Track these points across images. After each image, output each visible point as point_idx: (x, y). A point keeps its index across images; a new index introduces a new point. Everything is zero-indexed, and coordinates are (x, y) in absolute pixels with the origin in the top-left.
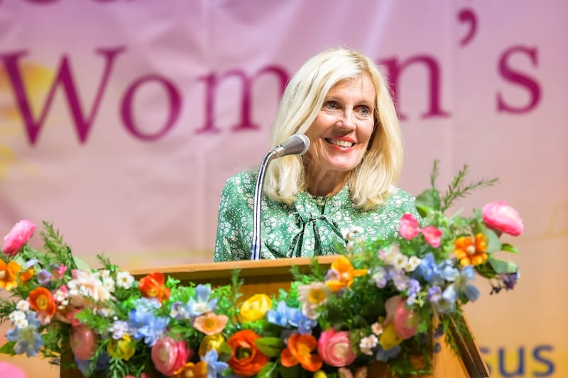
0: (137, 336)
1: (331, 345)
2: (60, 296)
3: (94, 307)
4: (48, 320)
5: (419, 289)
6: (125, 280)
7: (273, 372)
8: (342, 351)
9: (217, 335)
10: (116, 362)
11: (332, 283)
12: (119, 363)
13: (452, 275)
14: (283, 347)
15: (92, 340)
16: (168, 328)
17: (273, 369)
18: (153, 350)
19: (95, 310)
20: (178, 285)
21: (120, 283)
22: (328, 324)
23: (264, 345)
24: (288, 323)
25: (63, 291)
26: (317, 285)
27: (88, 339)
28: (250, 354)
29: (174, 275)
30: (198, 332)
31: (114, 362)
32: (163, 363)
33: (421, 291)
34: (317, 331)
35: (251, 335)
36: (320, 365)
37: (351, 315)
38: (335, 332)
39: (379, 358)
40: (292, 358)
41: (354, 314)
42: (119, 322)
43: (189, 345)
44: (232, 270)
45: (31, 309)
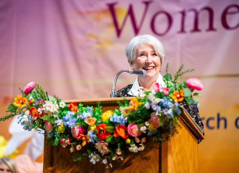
0: (65, 125)
1: (131, 129)
2: (39, 110)
3: (51, 114)
4: (36, 118)
5: (160, 110)
6: (62, 105)
7: (112, 138)
8: (136, 131)
9: (93, 125)
10: (57, 134)
11: (131, 107)
12: (58, 134)
13: (171, 105)
14: (115, 129)
15: (50, 125)
16: (77, 122)
17: (111, 137)
18: (71, 130)
19: (51, 115)
20: (82, 107)
21: (61, 106)
22: (130, 122)
23: (108, 129)
24: (116, 121)
25: (41, 108)
26: (126, 108)
27: (49, 125)
28: (104, 132)
29: (82, 103)
30: (86, 124)
31: (56, 134)
32: (74, 134)
33: (161, 111)
34: (127, 124)
35: (104, 125)
36: (128, 136)
37: (138, 118)
38: (133, 125)
39: (149, 134)
40: (117, 134)
41: (140, 118)
42: (59, 120)
43: (83, 128)
44: (98, 102)
45: (30, 114)
